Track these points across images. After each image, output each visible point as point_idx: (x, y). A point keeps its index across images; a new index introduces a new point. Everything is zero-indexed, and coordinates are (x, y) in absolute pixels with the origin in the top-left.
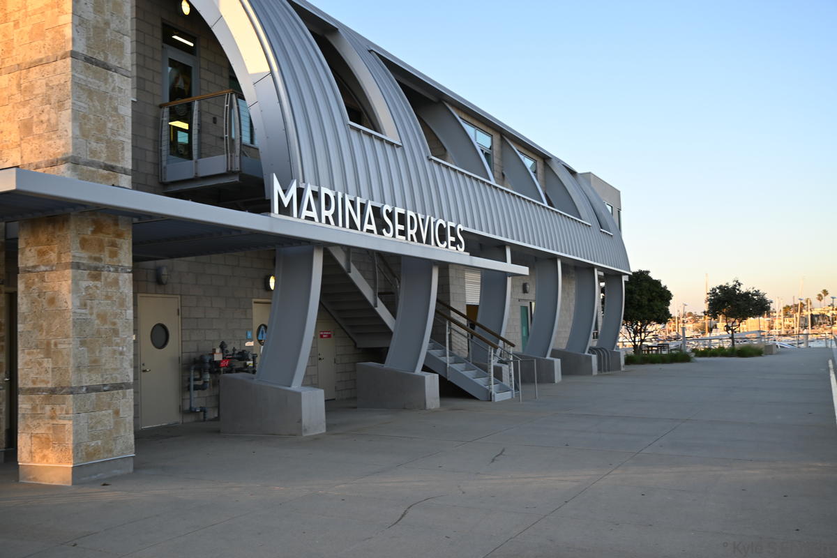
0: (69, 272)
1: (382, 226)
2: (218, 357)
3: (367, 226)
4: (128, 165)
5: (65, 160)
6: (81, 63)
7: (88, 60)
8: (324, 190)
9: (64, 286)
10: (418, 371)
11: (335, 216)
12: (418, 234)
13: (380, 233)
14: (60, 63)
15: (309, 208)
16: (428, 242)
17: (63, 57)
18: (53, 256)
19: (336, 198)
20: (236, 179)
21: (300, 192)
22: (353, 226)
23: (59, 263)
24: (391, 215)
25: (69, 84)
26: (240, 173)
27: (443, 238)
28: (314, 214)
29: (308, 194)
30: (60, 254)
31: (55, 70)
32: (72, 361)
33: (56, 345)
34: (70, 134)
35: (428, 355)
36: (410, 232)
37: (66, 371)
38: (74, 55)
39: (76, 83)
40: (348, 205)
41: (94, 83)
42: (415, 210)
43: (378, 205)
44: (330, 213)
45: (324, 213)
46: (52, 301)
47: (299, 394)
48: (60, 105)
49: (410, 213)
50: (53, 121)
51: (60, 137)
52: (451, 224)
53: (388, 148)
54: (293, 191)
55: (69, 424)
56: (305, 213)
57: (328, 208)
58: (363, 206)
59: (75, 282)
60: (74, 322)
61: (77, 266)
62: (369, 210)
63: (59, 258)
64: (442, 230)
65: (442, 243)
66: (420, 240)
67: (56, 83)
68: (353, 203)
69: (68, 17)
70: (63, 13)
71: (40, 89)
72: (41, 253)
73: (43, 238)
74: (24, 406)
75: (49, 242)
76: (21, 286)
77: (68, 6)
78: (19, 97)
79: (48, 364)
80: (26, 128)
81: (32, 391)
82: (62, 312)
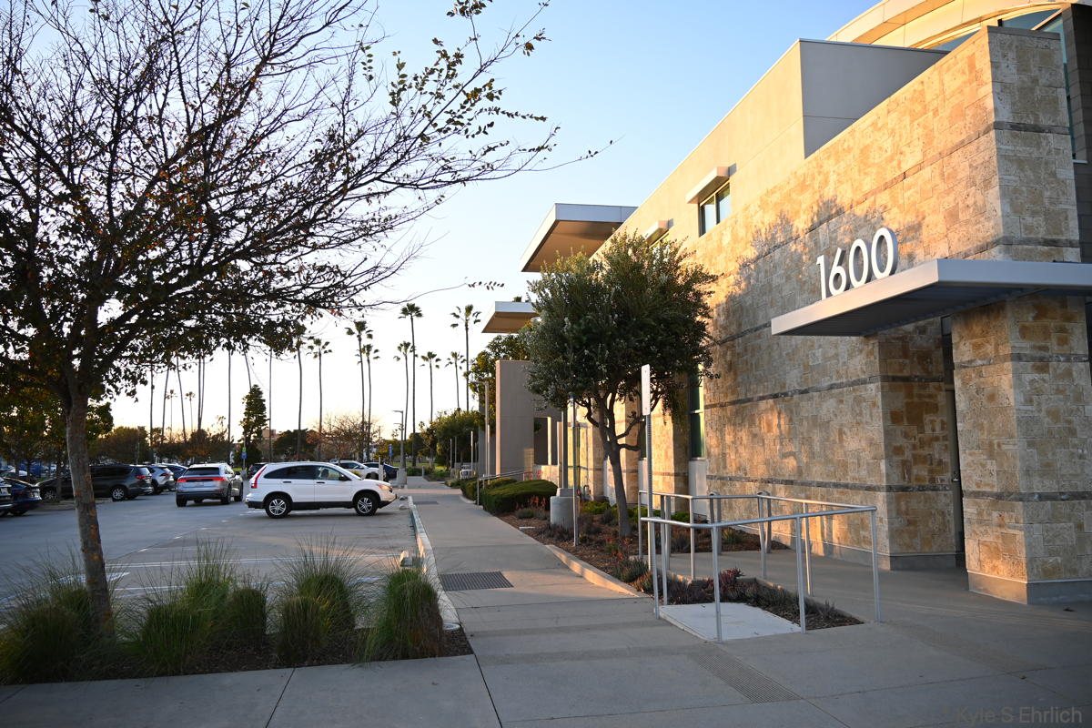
0: (1008, 365)
5: (996, 243)
6: (1006, 133)
7: (1016, 126)
9: (1004, 380)
14: (983, 139)
17: (986, 132)
18: (990, 349)
23: (997, 355)
25: (995, 159)
30: (997, 346)
31: (978, 148)
32: (1018, 463)
33: (999, 445)
34: (1000, 213)
37: (1013, 475)
38: (998, 126)
39: (1003, 157)
41: (1023, 150)
46: (992, 397)
48: (987, 184)
50: (980, 203)
51: (988, 219)
55: (1020, 535)
59: (1017, 375)
60: (1019, 421)
61: (1017, 357)
63: (997, 350)
67: (979, 162)
69: (988, 88)
70: (981, 84)
71: (964, 172)
72: (977, 347)
73: (977, 329)
74: (969, 509)
75: (985, 334)
76: (957, 383)
77: (987, 75)
78: (943, 187)
79: (992, 466)
80: (952, 216)
81: (977, 495)
82: (1004, 409)
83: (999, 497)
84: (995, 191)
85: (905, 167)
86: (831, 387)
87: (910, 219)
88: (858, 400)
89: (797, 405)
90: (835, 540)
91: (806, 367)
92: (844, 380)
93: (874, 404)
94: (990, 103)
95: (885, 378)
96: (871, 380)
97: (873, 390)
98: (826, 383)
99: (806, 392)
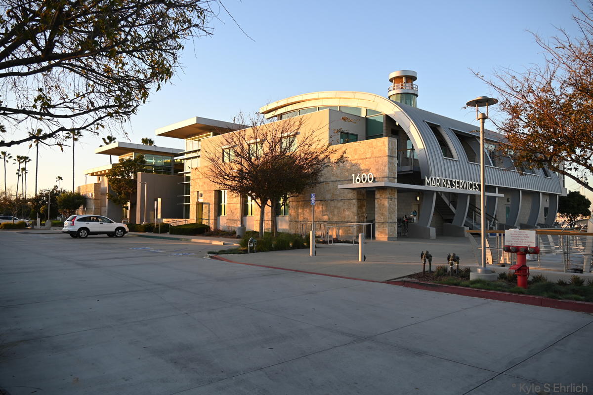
0: (387, 199)
1: (452, 185)
2: (405, 219)
3: (448, 186)
4: (396, 177)
5: (386, 177)
7: (390, 156)
8: (437, 178)
9: (386, 203)
10: (463, 226)
11: (440, 184)
12: (463, 187)
13: (452, 187)
15: (434, 183)
16: (466, 188)
17: (386, 156)
18: (383, 196)
19: (440, 179)
20: (412, 172)
21: (432, 179)
22: (444, 186)
24: (455, 182)
25: (387, 162)
26: (413, 171)
27: (471, 187)
28: (435, 184)
29: (434, 179)
30: (385, 196)
31: (384, 159)
32: (387, 217)
33: (384, 214)
34: (387, 172)
35: (466, 221)
36: (460, 186)
37: (386, 219)
38: (388, 156)
40: (443, 181)
41: (391, 161)
42: (462, 179)
43: (451, 179)
44: (438, 184)
45: (437, 184)
46: (383, 205)
47: (429, 228)
48: (385, 166)
49: (461, 181)
50: (384, 169)
51: (385, 172)
52: (474, 183)
53: (455, 162)
54: (430, 179)
55: (387, 229)
56: (433, 184)
57: (438, 182)
58: (447, 180)
59: (388, 201)
60: (388, 209)
62: (449, 181)
64: (471, 185)
65: (471, 188)
66: (463, 188)
67: (384, 161)
68: (444, 180)
69: (387, 148)
70: (386, 147)
71: (380, 162)
72: (381, 195)
73: (381, 192)
74: (377, 225)
75: (383, 193)
76: (376, 201)
77: (387, 146)
78: (375, 163)
79: (382, 217)
80: (377, 170)
81: (379, 222)
82: (385, 207)
83: (383, 223)
84: (387, 168)
85: (366, 157)
86: (342, 200)
87: (367, 168)
88: (350, 203)
89: (329, 203)
90: (340, 234)
91: (333, 194)
92: (346, 198)
93: (354, 204)
94: (387, 151)
95: (357, 199)
96: (354, 199)
97: (355, 201)
98: (340, 199)
99: (333, 200)
